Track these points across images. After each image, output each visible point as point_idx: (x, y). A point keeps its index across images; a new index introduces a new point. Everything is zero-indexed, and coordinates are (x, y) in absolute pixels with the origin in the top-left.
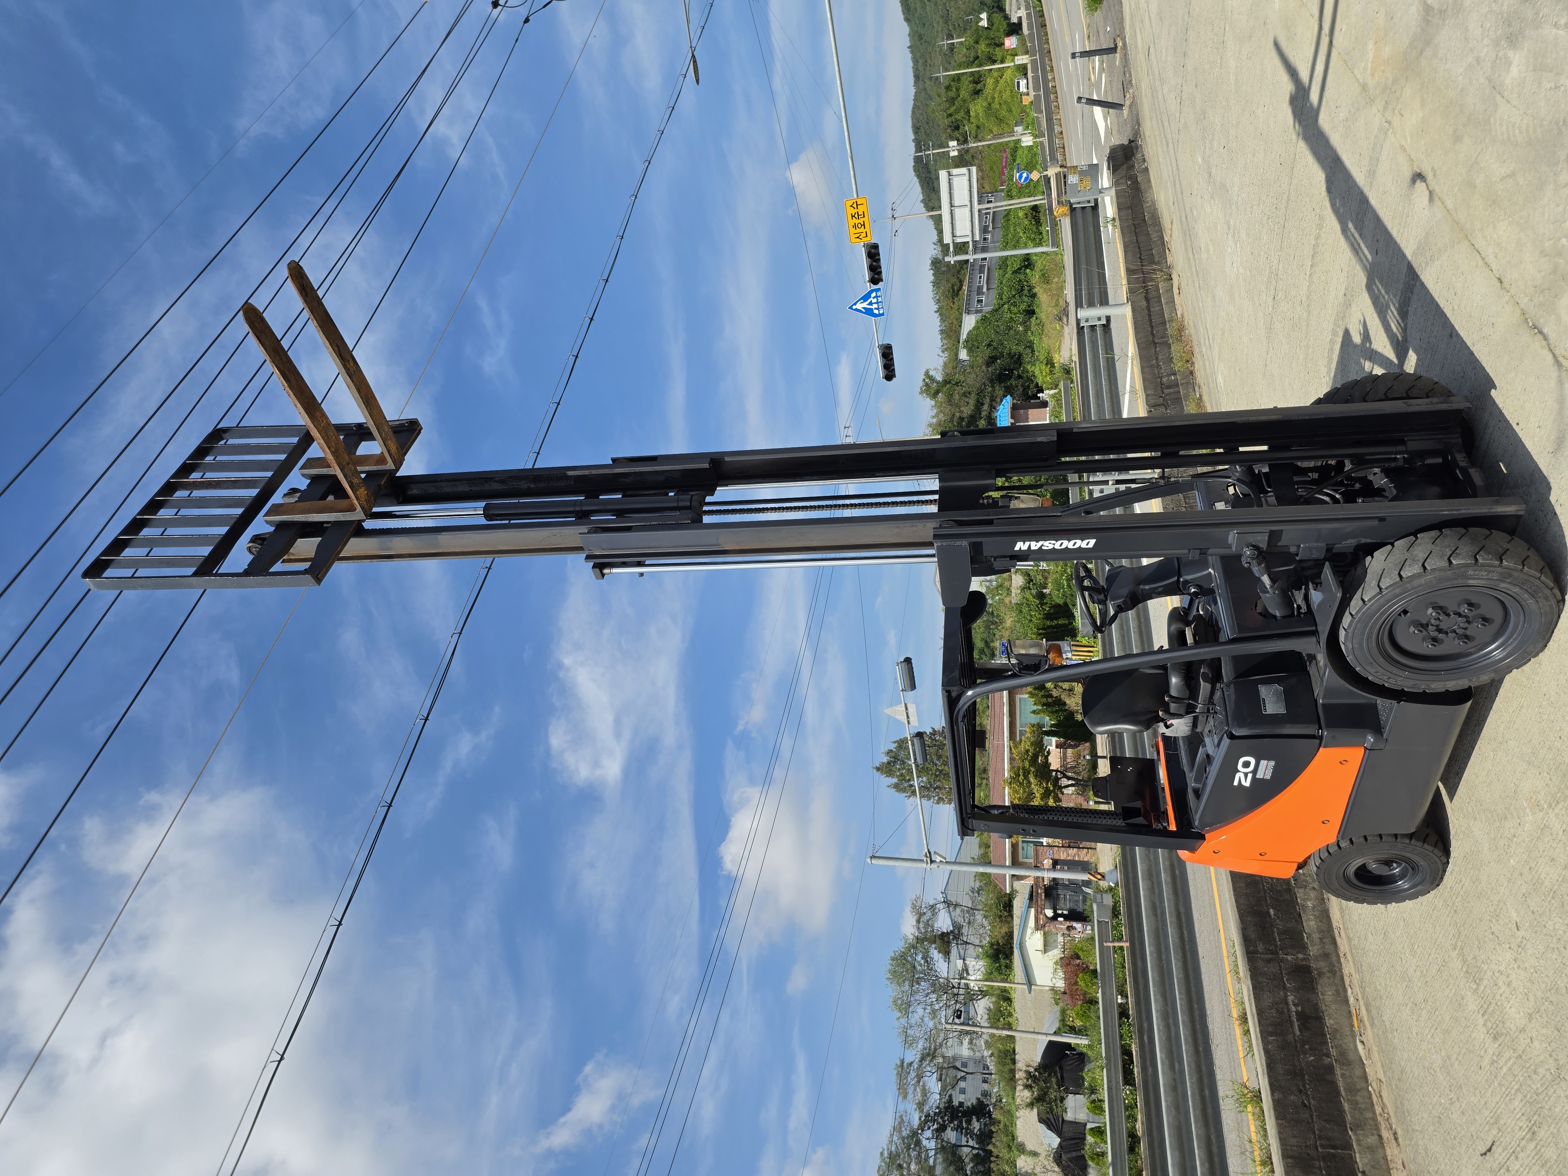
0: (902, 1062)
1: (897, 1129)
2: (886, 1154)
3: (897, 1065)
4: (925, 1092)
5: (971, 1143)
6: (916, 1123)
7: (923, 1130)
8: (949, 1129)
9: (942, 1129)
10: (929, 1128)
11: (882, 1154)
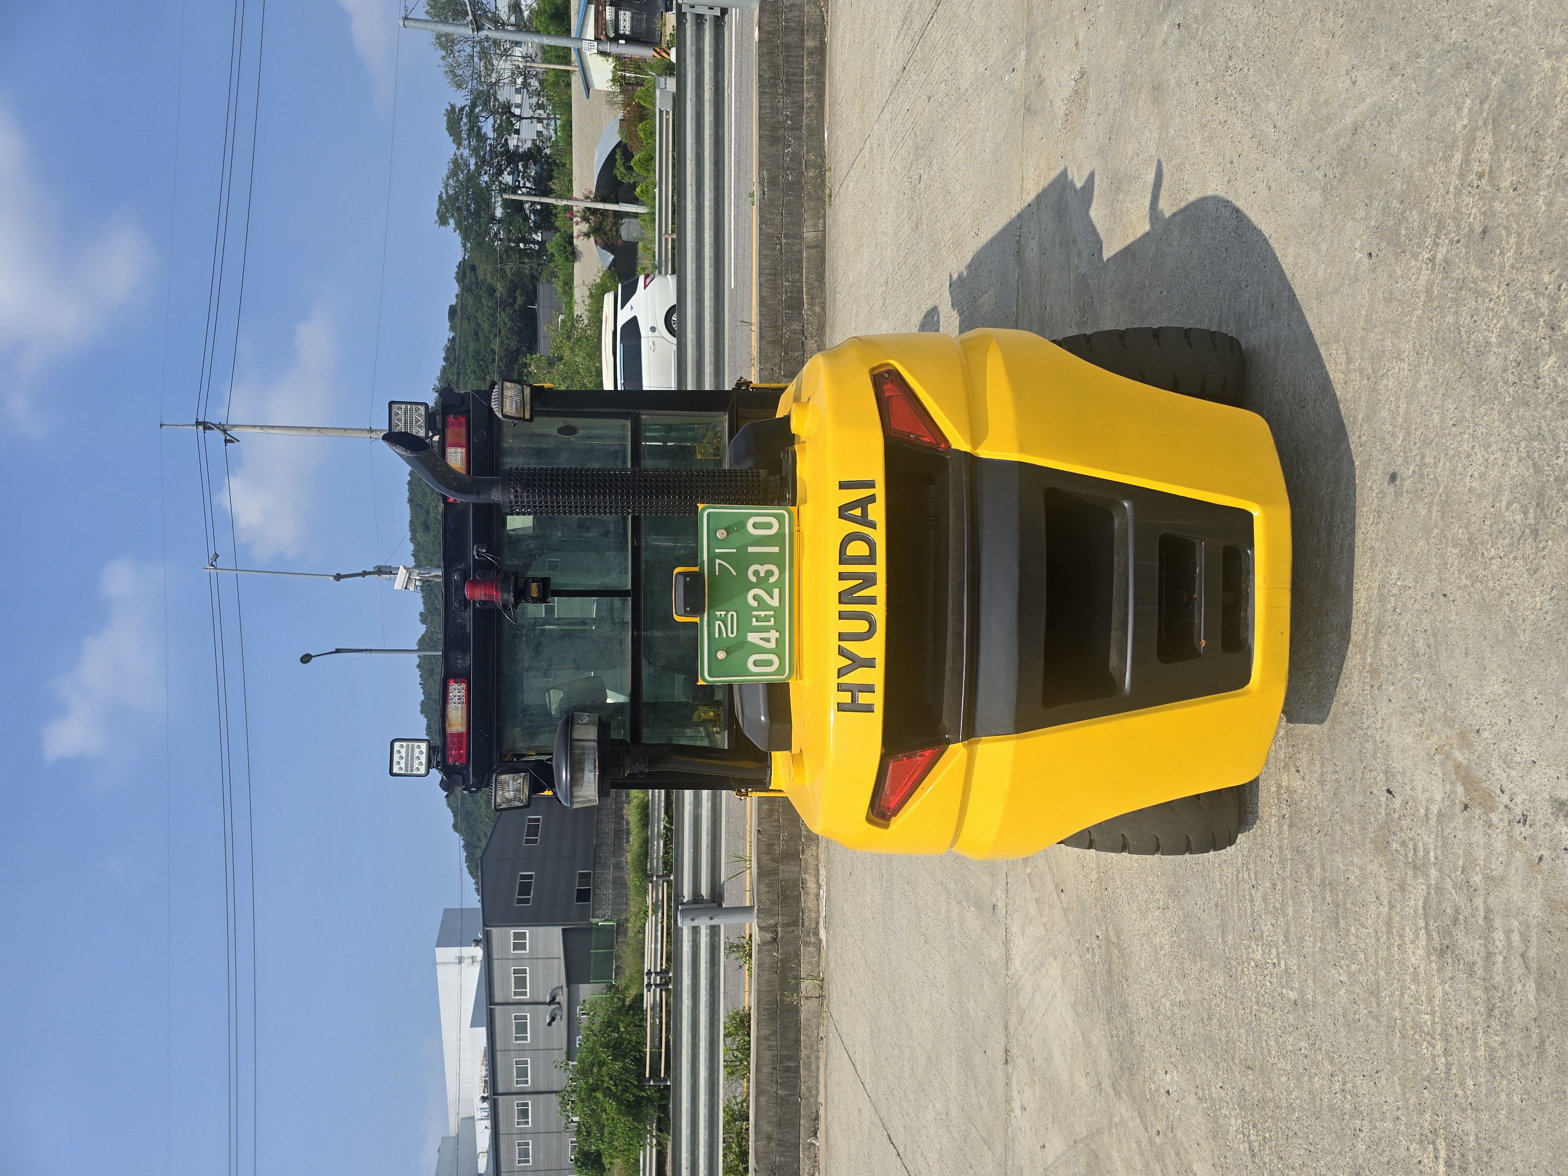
0: (453, 107)
1: (454, 173)
2: (444, 196)
3: (447, 110)
4: (481, 137)
5: (528, 185)
6: (472, 167)
7: (480, 175)
8: (506, 173)
9: (500, 172)
10: (485, 173)
11: (440, 197)
